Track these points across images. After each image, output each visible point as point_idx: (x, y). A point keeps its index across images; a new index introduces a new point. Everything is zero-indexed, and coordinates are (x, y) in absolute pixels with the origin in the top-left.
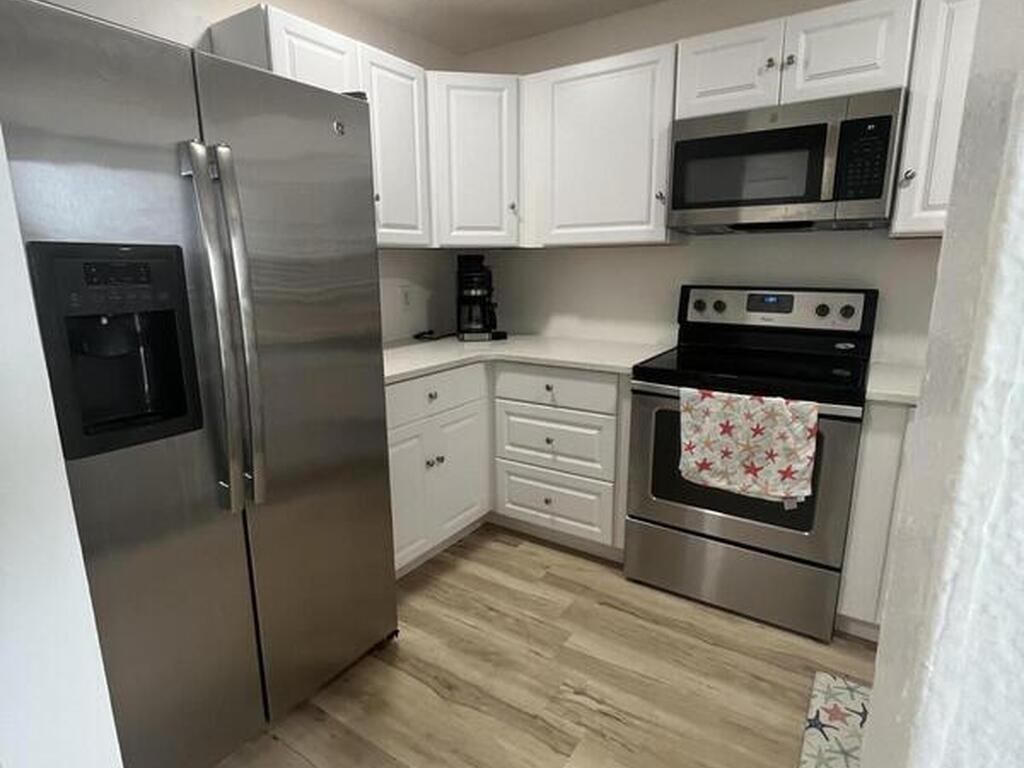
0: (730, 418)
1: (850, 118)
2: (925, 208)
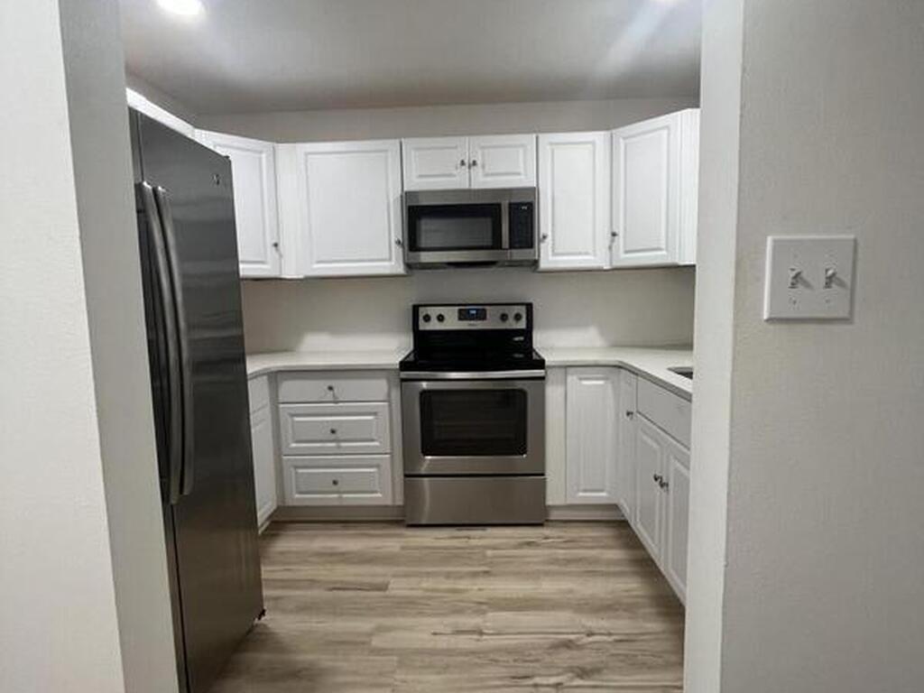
1: (513, 201)
2: (554, 254)
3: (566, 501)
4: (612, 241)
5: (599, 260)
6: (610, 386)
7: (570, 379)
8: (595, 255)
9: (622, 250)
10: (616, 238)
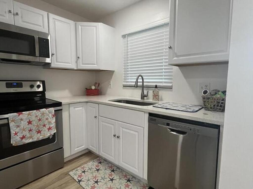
0: (30, 119)
1: (39, 37)
2: (57, 62)
3: (71, 153)
4: (77, 60)
5: (73, 66)
6: (84, 109)
7: (71, 108)
8: (71, 64)
9: (81, 64)
10: (79, 59)
